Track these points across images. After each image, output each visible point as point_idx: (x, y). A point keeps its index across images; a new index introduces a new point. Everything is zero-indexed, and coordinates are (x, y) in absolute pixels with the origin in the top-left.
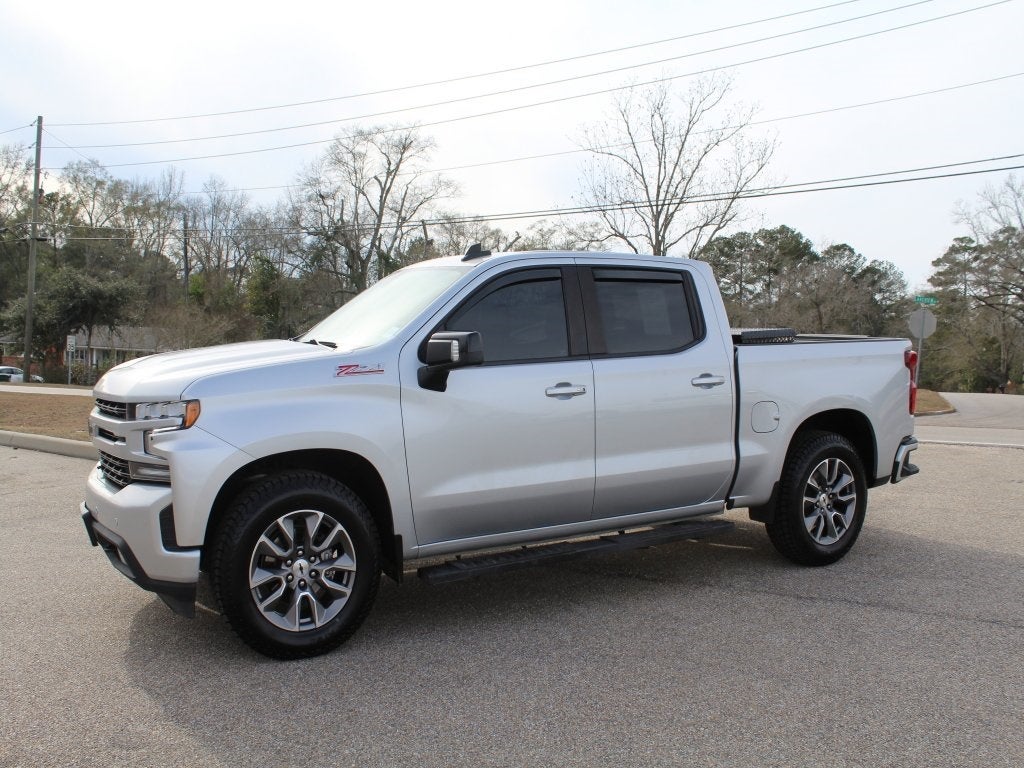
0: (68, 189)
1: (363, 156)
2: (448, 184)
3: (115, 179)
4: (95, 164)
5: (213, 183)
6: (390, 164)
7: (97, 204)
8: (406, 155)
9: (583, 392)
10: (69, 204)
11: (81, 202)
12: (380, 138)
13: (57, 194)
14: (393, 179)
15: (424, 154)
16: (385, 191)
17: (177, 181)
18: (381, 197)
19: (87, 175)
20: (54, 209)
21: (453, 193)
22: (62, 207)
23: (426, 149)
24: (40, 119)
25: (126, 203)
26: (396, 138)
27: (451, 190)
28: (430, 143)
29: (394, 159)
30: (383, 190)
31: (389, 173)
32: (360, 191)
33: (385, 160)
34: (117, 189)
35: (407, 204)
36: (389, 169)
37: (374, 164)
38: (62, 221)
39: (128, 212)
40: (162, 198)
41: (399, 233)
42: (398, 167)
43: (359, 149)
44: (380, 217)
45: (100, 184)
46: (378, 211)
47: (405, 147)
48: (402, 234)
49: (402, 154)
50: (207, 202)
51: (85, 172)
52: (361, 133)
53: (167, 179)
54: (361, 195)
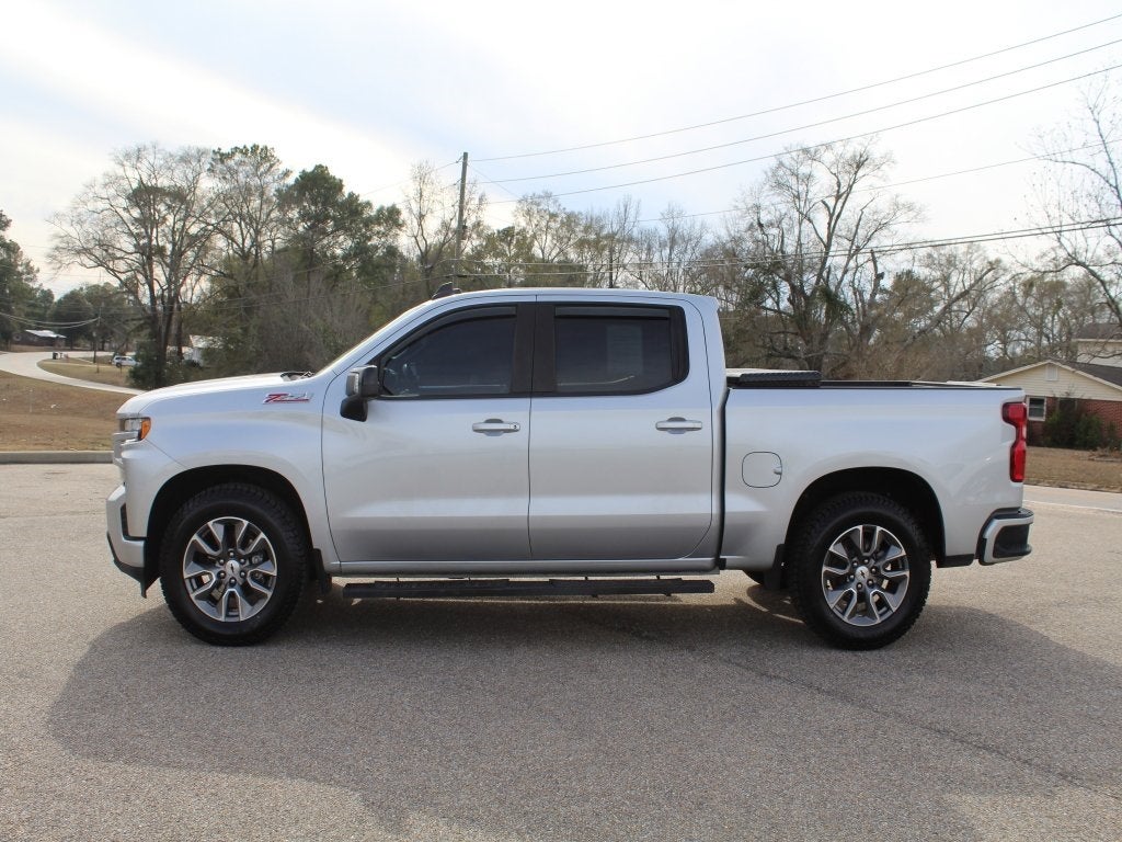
0: (522, 223)
1: (809, 177)
2: (910, 208)
3: (568, 210)
4: (548, 196)
5: (671, 212)
6: (839, 186)
7: (549, 237)
8: (860, 173)
9: (515, 430)
10: (525, 238)
11: (534, 236)
12: (828, 157)
13: (513, 228)
14: (844, 204)
15: (880, 173)
16: (834, 217)
17: (632, 212)
18: (829, 224)
19: (541, 207)
20: (509, 244)
21: (915, 217)
22: (518, 241)
23: (883, 167)
24: (466, 155)
25: (580, 235)
26: (848, 156)
27: (912, 214)
28: (888, 159)
29: (845, 180)
30: (831, 216)
31: (838, 197)
32: (806, 217)
33: (835, 181)
34: (570, 221)
35: (861, 232)
36: (838, 191)
37: (822, 185)
38: (517, 255)
39: (581, 244)
40: (616, 228)
41: (852, 264)
42: (850, 187)
43: (804, 170)
44: (828, 246)
45: (553, 216)
46: (825, 240)
47: (859, 165)
48: (857, 267)
49: (856, 173)
50: (664, 233)
51: (538, 205)
52: (806, 151)
53: (622, 209)
54: (806, 222)
